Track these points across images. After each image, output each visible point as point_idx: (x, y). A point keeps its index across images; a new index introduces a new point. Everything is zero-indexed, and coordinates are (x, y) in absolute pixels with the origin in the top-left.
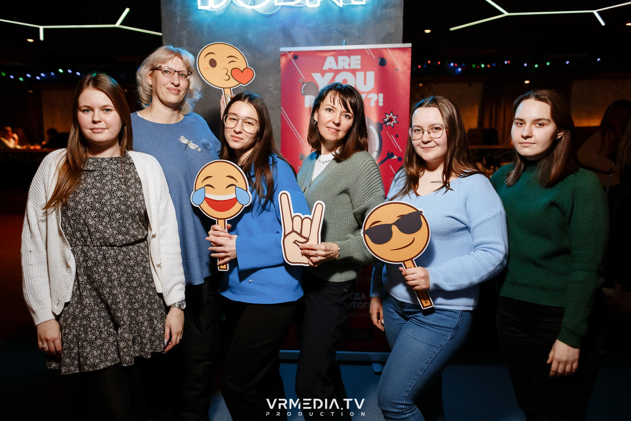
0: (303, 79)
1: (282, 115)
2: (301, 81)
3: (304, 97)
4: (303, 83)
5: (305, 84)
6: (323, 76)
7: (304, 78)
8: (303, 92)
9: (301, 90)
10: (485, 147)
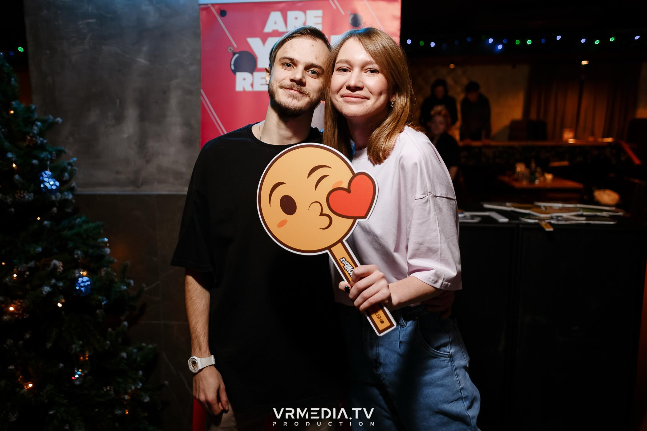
0: (233, 47)
1: (202, 103)
2: (231, 50)
3: (235, 74)
4: (234, 54)
5: (237, 56)
6: (264, 41)
7: (235, 46)
8: (233, 67)
9: (231, 65)
10: (530, 143)
